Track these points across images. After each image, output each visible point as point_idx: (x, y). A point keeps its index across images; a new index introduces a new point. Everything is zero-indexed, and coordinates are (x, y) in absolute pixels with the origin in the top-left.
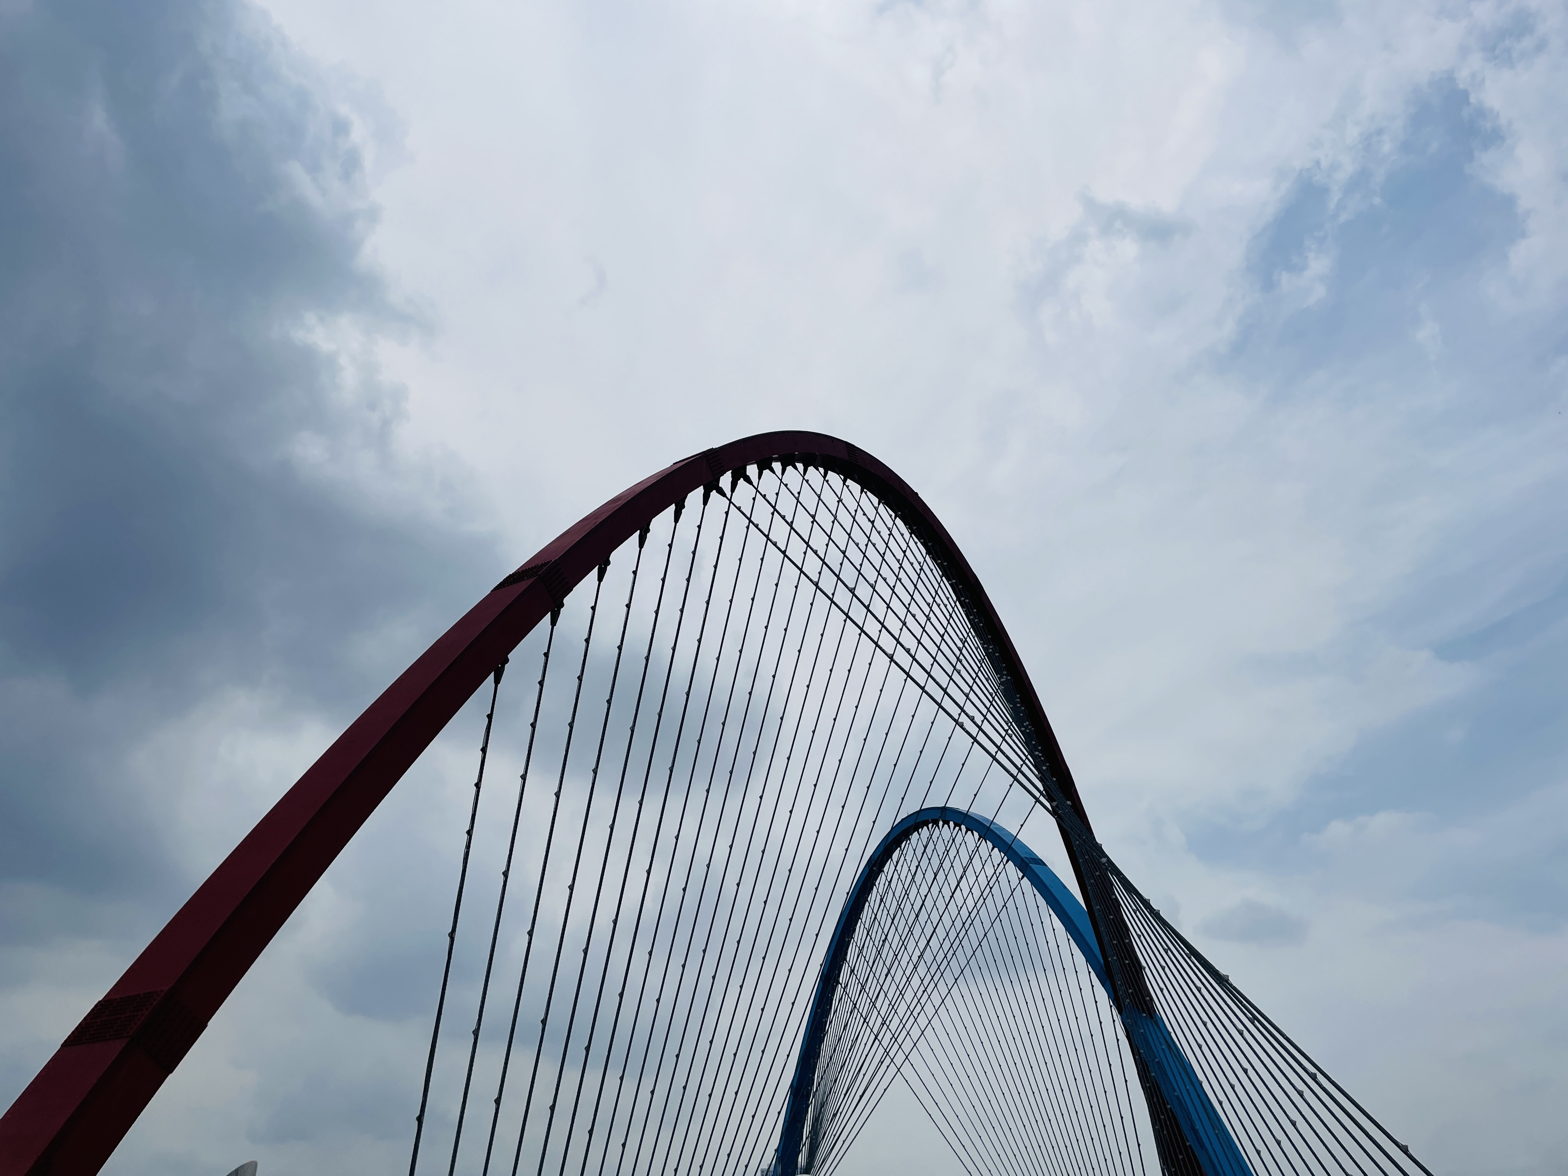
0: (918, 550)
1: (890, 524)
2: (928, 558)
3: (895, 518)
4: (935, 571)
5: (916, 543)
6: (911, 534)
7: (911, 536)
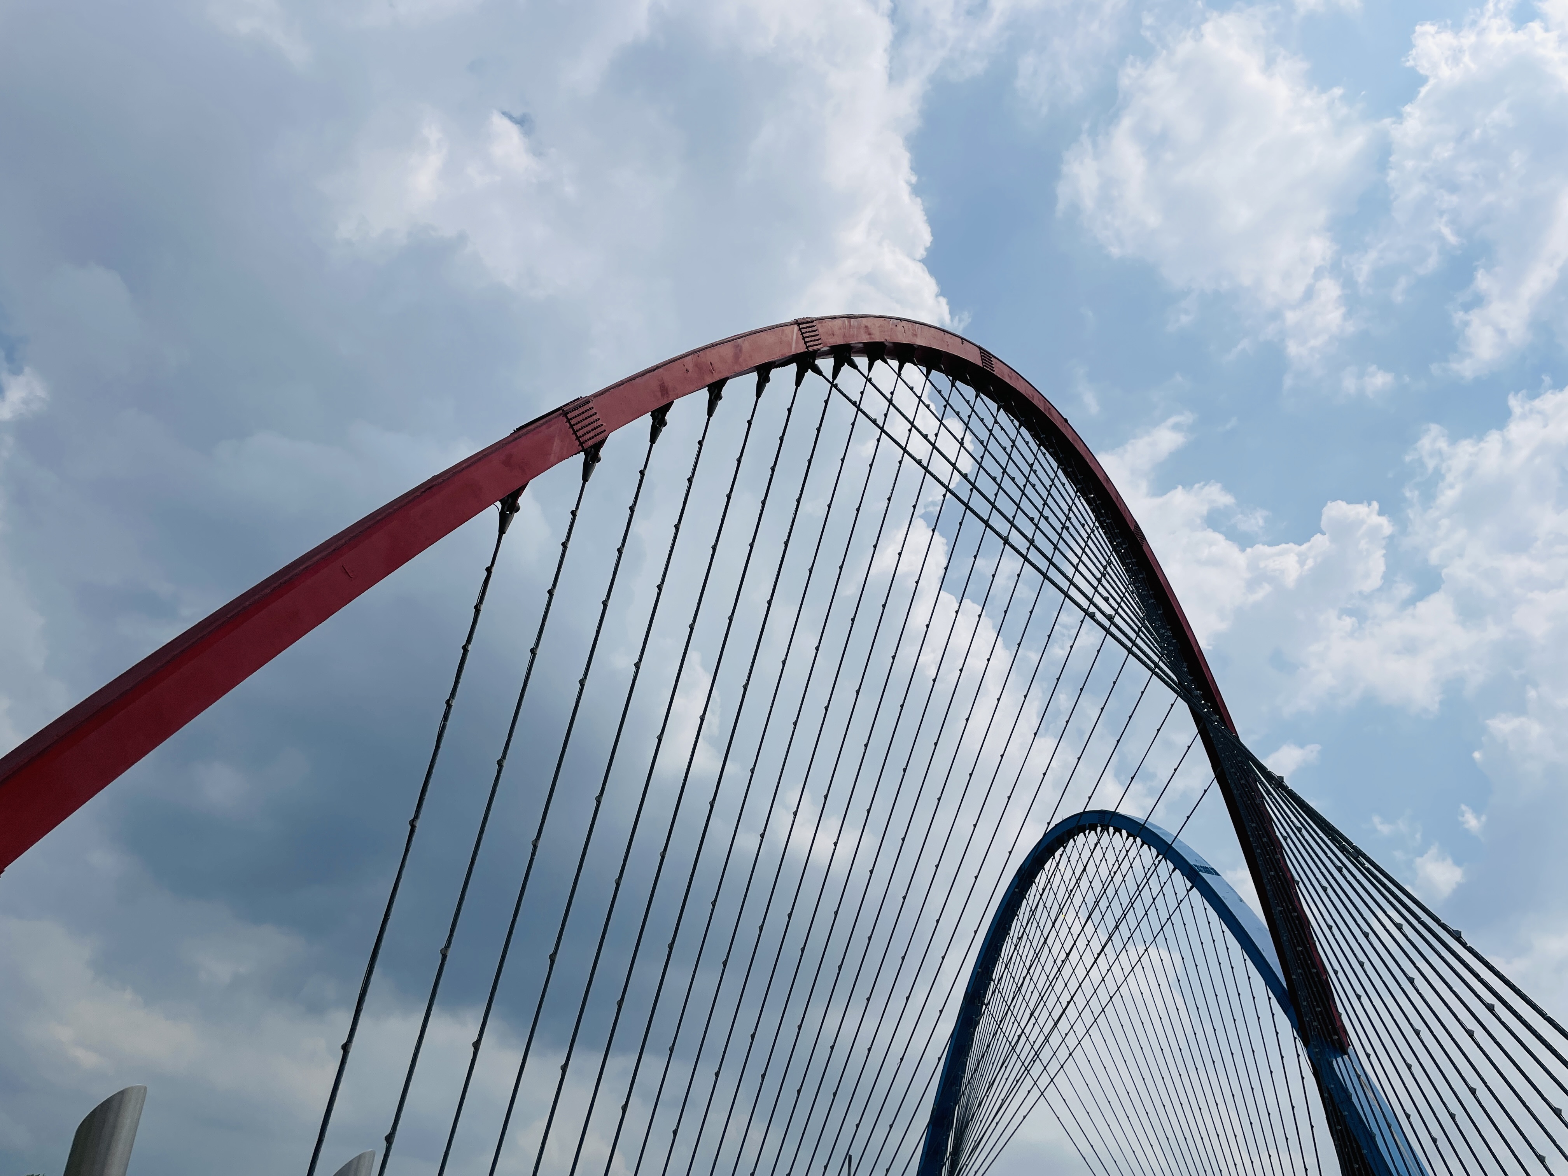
0: (1048, 463)
1: (1013, 433)
2: (1060, 473)
3: (1020, 427)
4: (1068, 486)
5: (1044, 454)
6: (1039, 446)
7: (1039, 448)
